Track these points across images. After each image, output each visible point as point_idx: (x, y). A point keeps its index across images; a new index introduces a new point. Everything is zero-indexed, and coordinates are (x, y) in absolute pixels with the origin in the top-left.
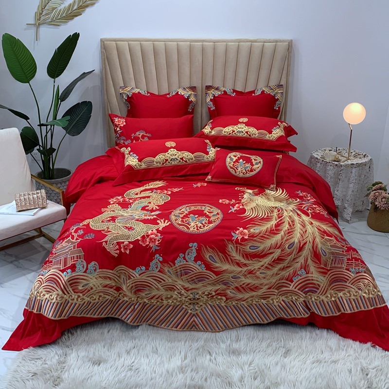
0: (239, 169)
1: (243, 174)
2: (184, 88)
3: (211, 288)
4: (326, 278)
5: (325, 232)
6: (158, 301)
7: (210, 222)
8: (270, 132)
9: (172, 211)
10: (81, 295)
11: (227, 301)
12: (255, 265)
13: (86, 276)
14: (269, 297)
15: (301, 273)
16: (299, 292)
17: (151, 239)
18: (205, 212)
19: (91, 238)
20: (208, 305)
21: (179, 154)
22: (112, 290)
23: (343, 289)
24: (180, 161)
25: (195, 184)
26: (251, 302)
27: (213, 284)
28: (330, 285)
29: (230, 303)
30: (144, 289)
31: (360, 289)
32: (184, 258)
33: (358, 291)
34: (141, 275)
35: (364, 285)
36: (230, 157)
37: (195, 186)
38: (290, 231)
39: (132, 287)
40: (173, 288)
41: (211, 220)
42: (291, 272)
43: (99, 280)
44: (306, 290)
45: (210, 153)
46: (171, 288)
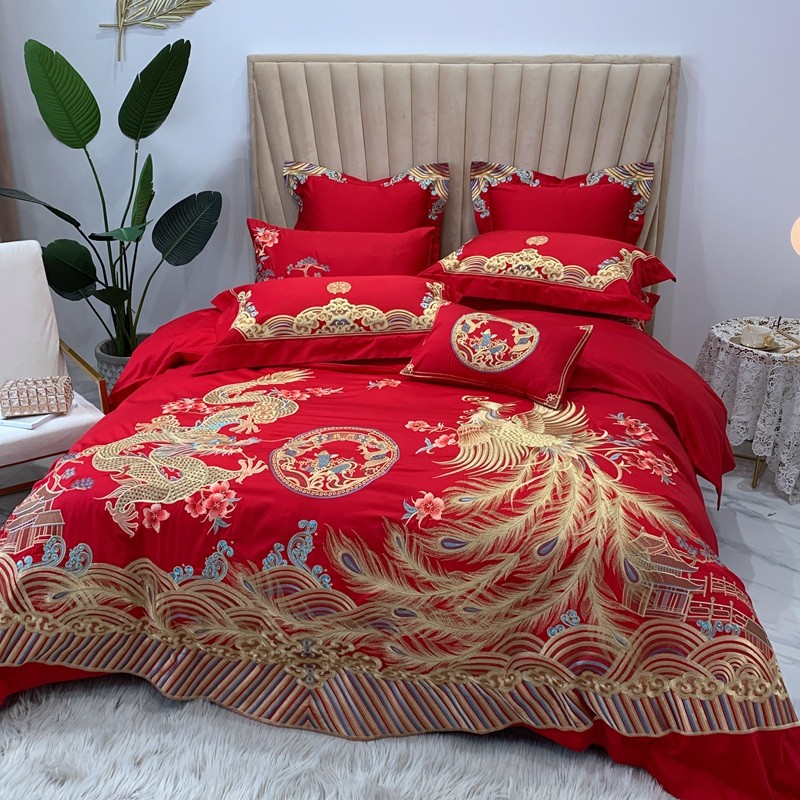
0: (479, 352)
1: (487, 363)
2: (422, 167)
3: (345, 634)
4: (632, 638)
5: (643, 521)
6: (226, 651)
7: (359, 473)
8: (594, 271)
9: (287, 441)
10: (50, 616)
11: (385, 670)
12: (454, 588)
13: (65, 576)
14: (486, 671)
15: (567, 619)
16: (561, 666)
17: (212, 503)
18: (361, 447)
19: (84, 489)
20: (342, 672)
21: (354, 310)
22: (122, 612)
23: (678, 671)
24: (353, 327)
25: (374, 381)
26: (443, 678)
27: (350, 625)
28: (645, 658)
29: (395, 673)
30: (191, 618)
31: (721, 677)
32: (285, 555)
33: (717, 682)
34: (184, 586)
35: (735, 668)
36: (463, 323)
37: (372, 385)
38: (551, 510)
39: (165, 611)
40: (258, 624)
41: (363, 467)
42: (544, 613)
43: (91, 586)
44: (580, 663)
45: (425, 312)
46: (253, 623)
